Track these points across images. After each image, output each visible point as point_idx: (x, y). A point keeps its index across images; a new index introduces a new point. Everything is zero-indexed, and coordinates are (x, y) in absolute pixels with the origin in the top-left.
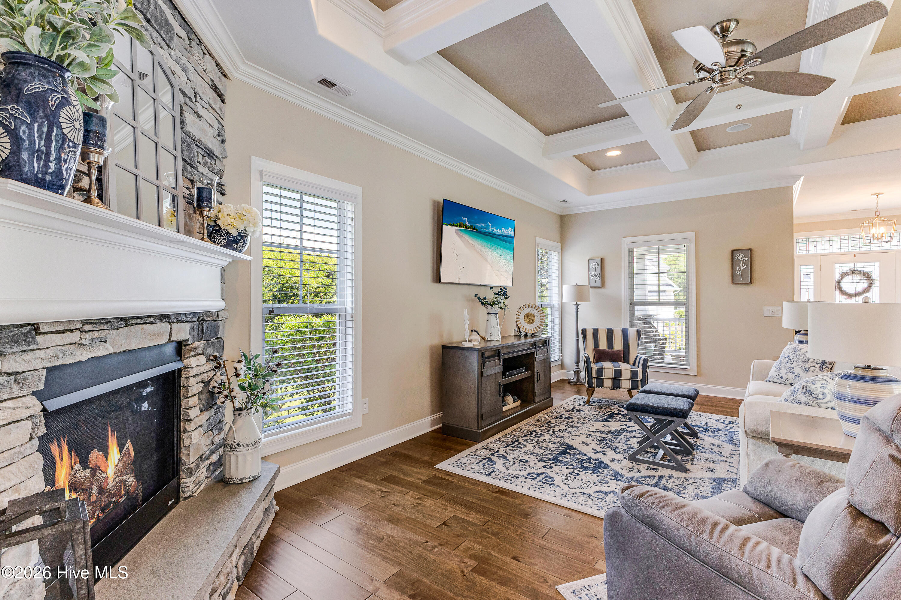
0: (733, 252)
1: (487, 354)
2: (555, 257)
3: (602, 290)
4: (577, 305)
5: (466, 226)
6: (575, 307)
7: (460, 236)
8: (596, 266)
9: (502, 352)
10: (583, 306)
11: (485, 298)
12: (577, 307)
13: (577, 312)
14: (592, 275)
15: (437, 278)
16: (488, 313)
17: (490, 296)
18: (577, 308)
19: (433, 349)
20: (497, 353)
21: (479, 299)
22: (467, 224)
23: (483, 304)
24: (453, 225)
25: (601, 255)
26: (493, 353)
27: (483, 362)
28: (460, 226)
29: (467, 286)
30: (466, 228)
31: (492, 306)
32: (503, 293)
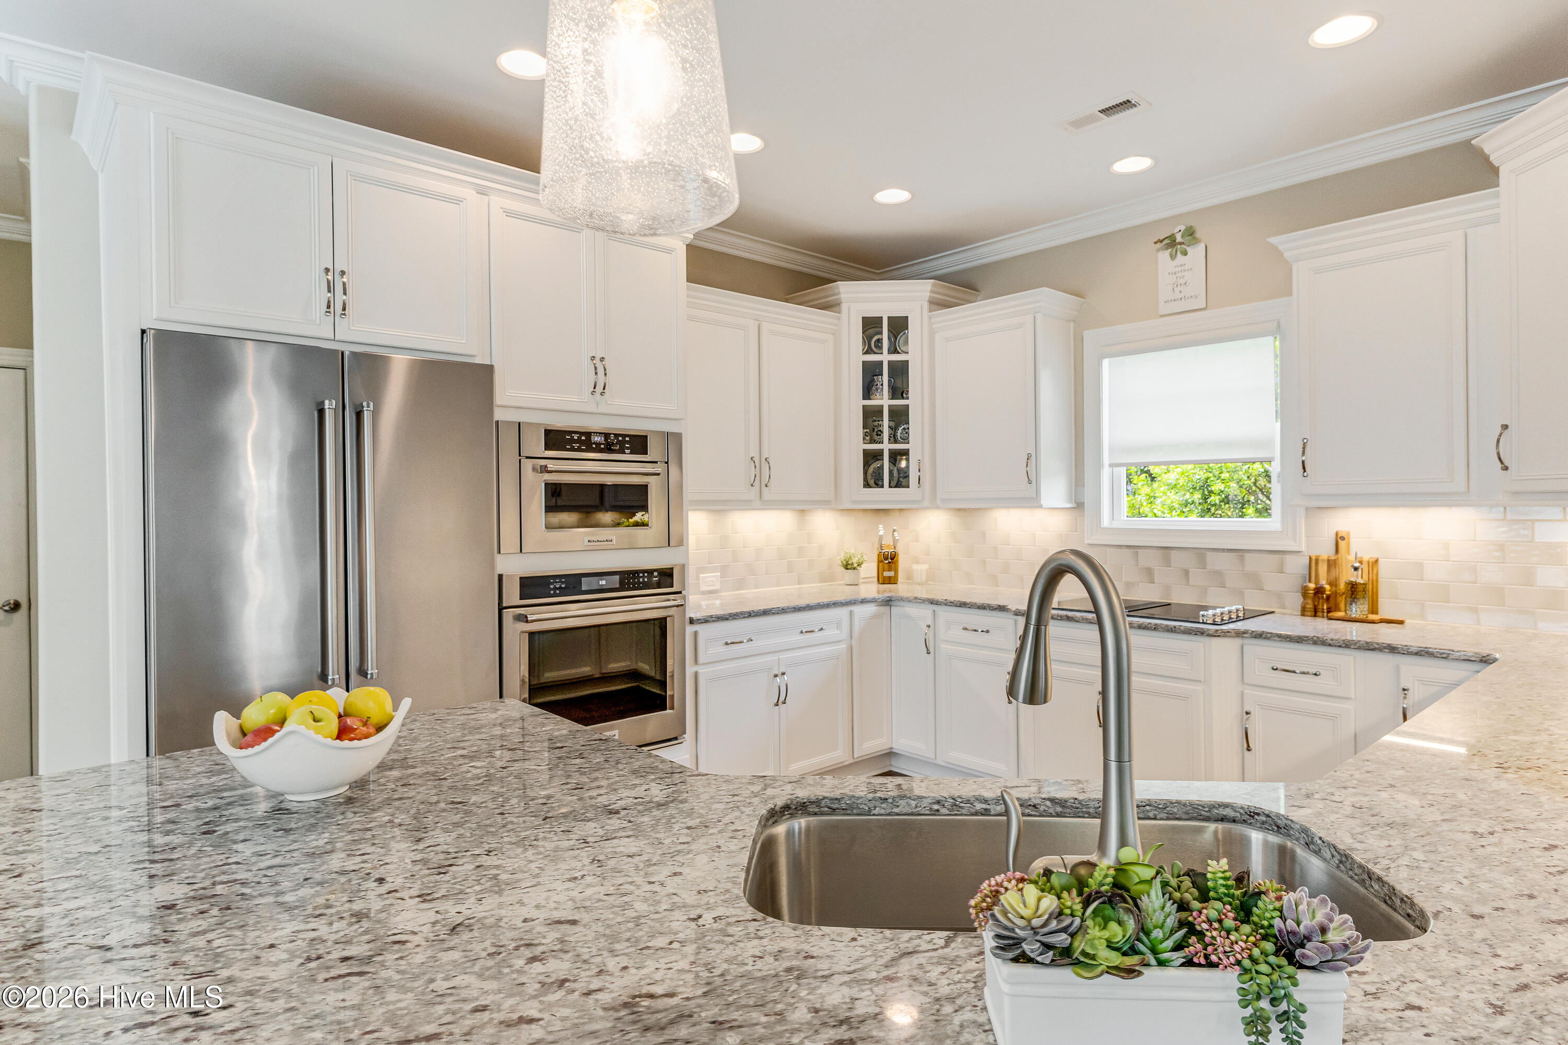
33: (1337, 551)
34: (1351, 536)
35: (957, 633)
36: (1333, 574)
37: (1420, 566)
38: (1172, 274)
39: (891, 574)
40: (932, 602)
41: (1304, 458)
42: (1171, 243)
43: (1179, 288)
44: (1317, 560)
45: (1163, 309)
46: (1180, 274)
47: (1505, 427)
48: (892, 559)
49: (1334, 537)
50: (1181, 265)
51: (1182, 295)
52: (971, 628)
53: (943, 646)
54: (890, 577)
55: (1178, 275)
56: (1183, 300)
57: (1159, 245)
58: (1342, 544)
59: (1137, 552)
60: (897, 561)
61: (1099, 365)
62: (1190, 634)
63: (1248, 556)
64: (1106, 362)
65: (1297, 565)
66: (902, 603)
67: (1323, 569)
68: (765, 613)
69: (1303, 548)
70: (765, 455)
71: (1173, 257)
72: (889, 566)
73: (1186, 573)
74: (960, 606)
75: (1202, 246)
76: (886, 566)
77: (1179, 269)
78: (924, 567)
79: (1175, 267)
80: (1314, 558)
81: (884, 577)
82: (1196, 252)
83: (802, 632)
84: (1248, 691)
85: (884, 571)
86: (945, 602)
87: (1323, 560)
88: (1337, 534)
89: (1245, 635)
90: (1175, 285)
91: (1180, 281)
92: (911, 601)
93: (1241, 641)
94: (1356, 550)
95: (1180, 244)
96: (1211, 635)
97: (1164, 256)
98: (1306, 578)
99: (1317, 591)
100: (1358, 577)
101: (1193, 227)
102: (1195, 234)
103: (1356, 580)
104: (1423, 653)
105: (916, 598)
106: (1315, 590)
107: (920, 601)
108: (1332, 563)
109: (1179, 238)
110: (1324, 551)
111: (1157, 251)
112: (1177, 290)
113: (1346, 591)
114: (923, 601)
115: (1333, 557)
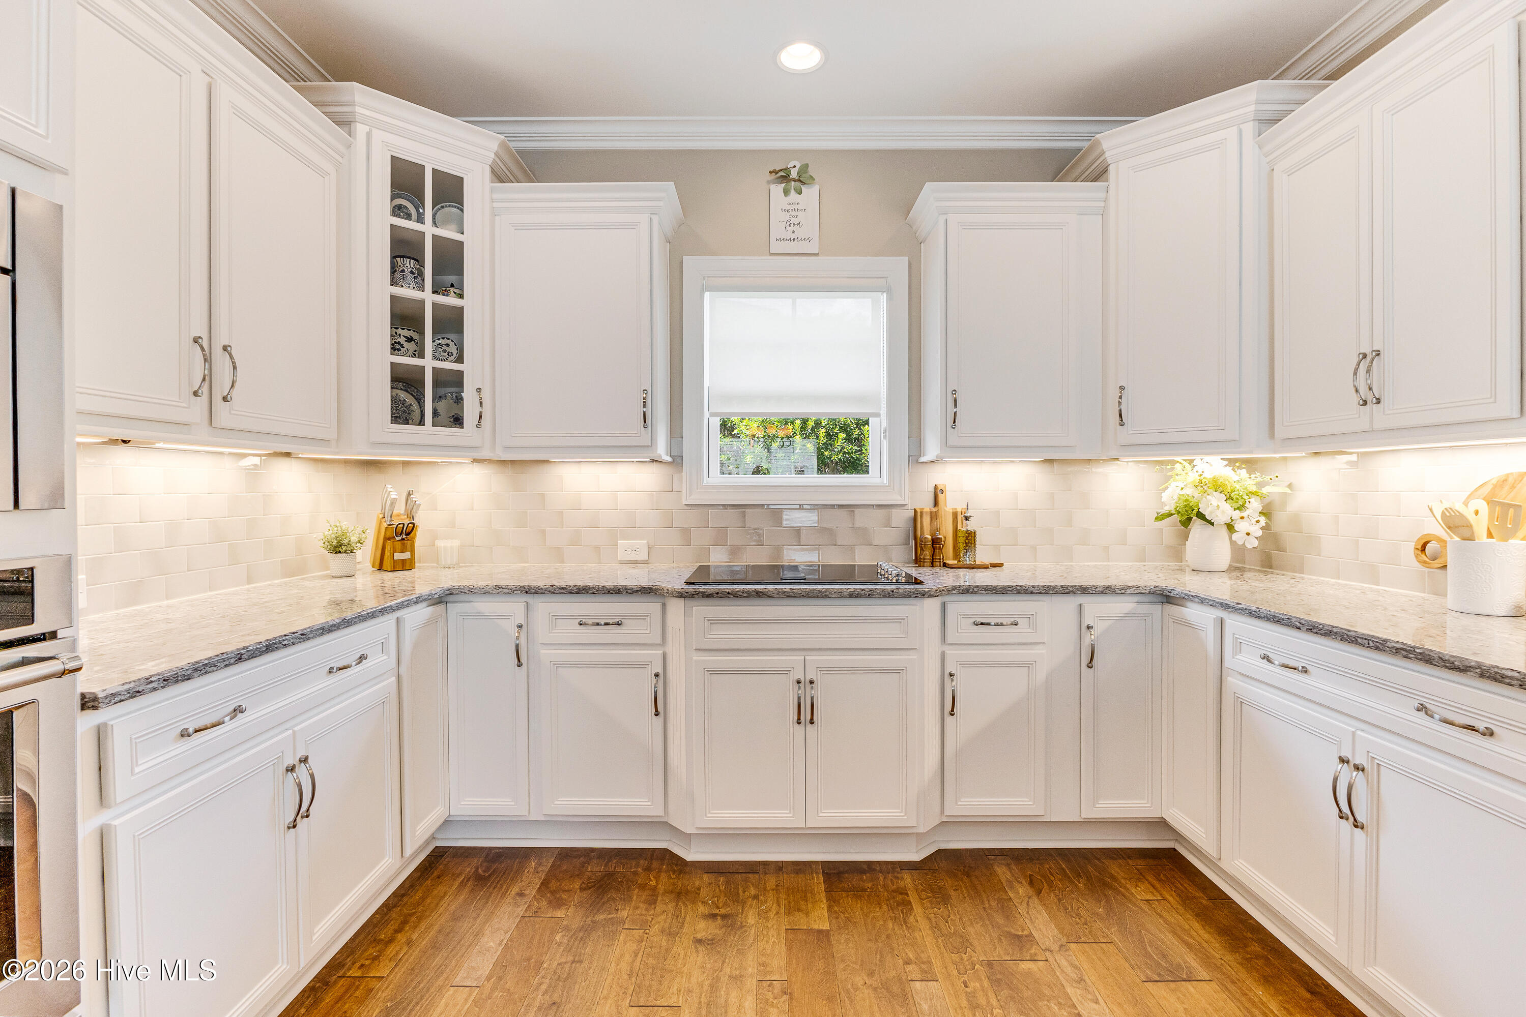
33: (936, 503)
34: (947, 489)
35: (569, 631)
36: (935, 526)
37: (997, 513)
38: (785, 210)
39: (406, 555)
40: (528, 591)
41: (955, 410)
42: (783, 177)
43: (792, 228)
44: (921, 513)
45: (776, 247)
46: (793, 213)
47: (1122, 388)
48: (408, 534)
49: (933, 489)
50: (795, 204)
51: (795, 236)
52: (590, 622)
53: (544, 652)
54: (404, 561)
55: (791, 213)
56: (796, 240)
57: (774, 176)
58: (941, 496)
59: (744, 512)
60: (414, 537)
61: (702, 298)
62: (910, 597)
63: (857, 511)
64: (707, 295)
65: (901, 518)
66: (462, 597)
67: (926, 520)
68: (270, 647)
69: (907, 502)
70: (221, 339)
71: (786, 192)
72: (403, 544)
73: (799, 531)
74: (577, 593)
75: (816, 188)
76: (398, 545)
77: (793, 207)
78: (456, 543)
79: (788, 204)
80: (919, 511)
81: (395, 561)
82: (810, 193)
83: (330, 671)
84: (949, 652)
85: (394, 552)
86: (552, 589)
87: (927, 512)
88: (936, 487)
89: (954, 592)
90: (788, 224)
91: (793, 220)
92: (488, 593)
93: (947, 598)
94: (951, 503)
95: (794, 180)
96: (930, 596)
97: (777, 190)
98: (911, 529)
99: (935, 542)
100: (971, 526)
101: (807, 165)
102: (812, 171)
103: (970, 529)
104: (1108, 590)
105: (498, 587)
106: (933, 540)
107: (506, 591)
108: (934, 516)
109: (794, 174)
110: (926, 504)
111: (769, 182)
112: (790, 229)
113: (961, 540)
114: (512, 591)
115: (934, 510)
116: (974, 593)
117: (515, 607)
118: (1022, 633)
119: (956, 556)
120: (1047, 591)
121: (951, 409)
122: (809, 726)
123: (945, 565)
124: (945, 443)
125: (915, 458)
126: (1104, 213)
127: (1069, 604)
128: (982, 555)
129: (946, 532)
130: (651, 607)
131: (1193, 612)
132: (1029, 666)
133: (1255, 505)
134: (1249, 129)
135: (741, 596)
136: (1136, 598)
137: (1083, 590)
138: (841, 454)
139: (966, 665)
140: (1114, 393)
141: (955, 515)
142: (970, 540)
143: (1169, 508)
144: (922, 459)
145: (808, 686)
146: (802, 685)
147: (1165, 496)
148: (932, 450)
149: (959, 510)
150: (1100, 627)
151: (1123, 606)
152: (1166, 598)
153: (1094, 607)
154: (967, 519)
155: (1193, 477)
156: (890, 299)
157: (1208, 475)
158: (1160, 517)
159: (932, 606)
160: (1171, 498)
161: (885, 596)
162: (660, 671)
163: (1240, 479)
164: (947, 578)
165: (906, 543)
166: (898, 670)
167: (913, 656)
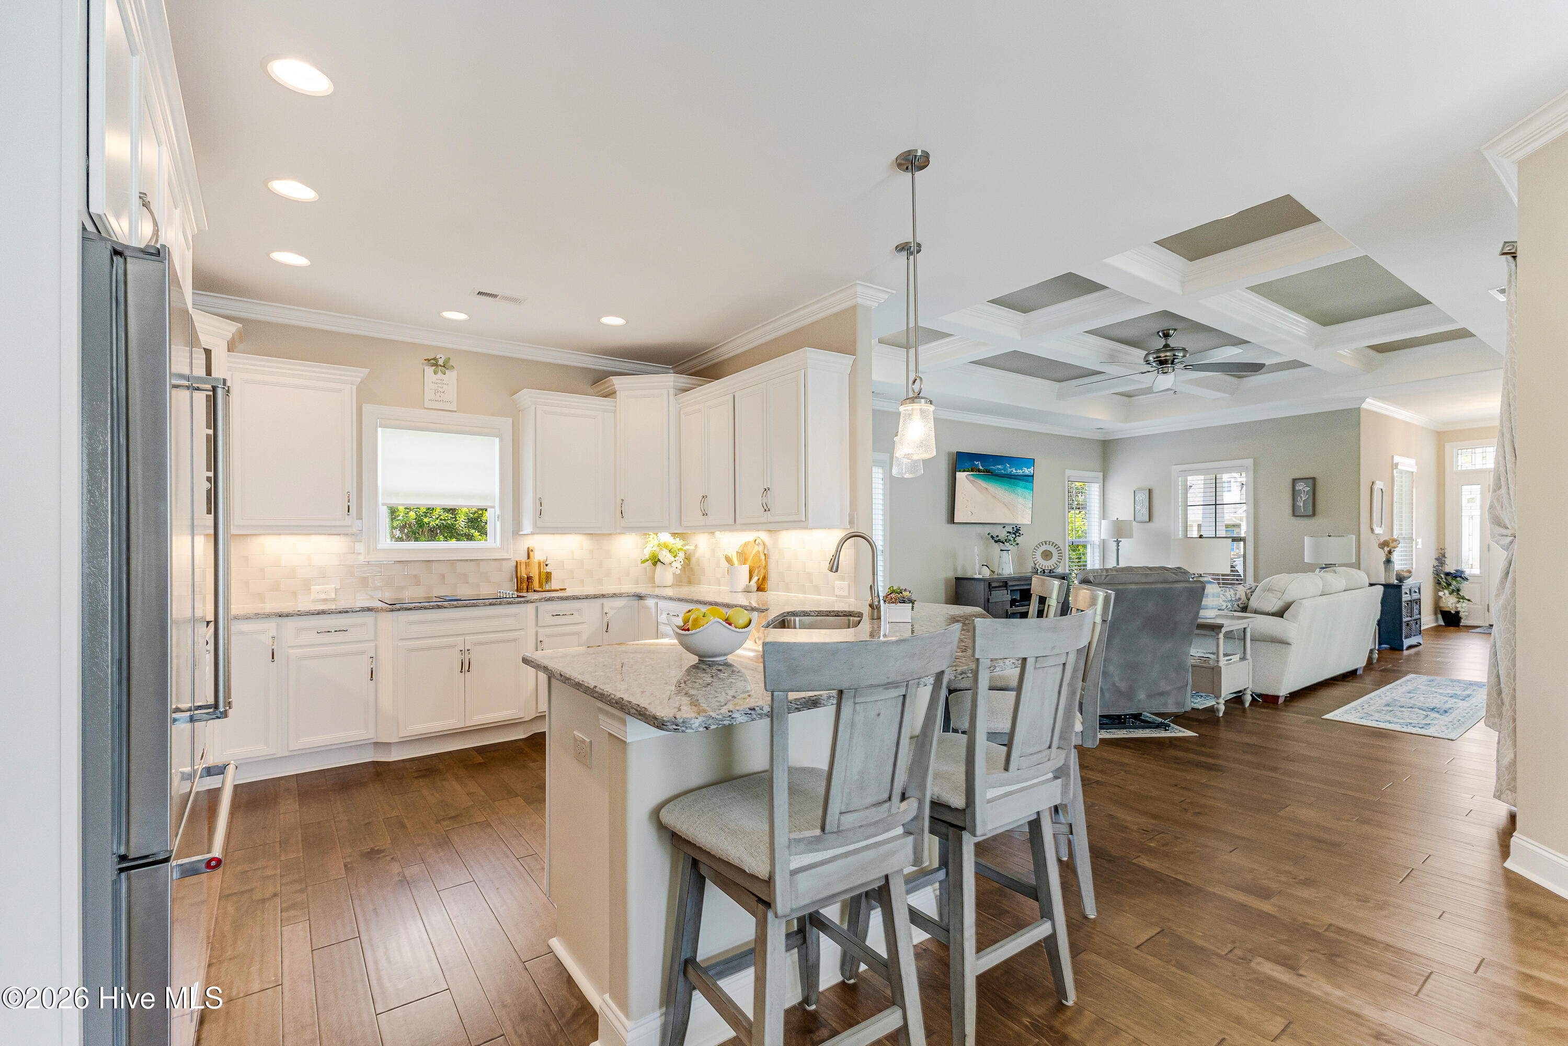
0: (1294, 481)
1: (994, 585)
2: (1094, 490)
3: (1150, 524)
4: (1118, 542)
5: (979, 471)
6: (1115, 544)
7: (972, 482)
8: (1143, 497)
9: (1010, 583)
10: (1124, 542)
11: (997, 536)
12: (1118, 544)
13: (1118, 550)
14: (1138, 508)
15: (951, 519)
16: (1001, 550)
17: (1003, 534)
18: (1118, 546)
19: (947, 581)
20: (1005, 584)
21: (992, 537)
22: (981, 468)
23: (996, 542)
24: (964, 471)
25: (1148, 485)
26: (1001, 584)
27: (990, 591)
28: (972, 471)
29: (981, 525)
30: (979, 472)
31: (1004, 543)
32: (1017, 531)
33: (529, 558)
34: (535, 549)
35: (308, 639)
36: (528, 570)
37: (565, 564)
38: (435, 383)
40: (280, 615)
41: (541, 508)
42: (434, 363)
45: (428, 405)
46: (440, 385)
47: (622, 500)
49: (526, 549)
50: (441, 380)
51: (441, 399)
53: (292, 651)
55: (438, 385)
56: (442, 402)
57: (427, 361)
58: (531, 554)
61: (376, 431)
62: (520, 604)
63: (481, 563)
64: (379, 429)
65: (509, 566)
67: (523, 567)
69: (512, 557)
71: (435, 373)
73: (443, 576)
75: (455, 373)
77: (439, 382)
79: (437, 379)
80: (519, 562)
82: (451, 376)
84: (540, 630)
86: (299, 613)
87: (523, 562)
88: (528, 548)
89: (541, 601)
90: (436, 392)
91: (440, 389)
92: (250, 618)
93: (538, 604)
94: (537, 557)
95: (441, 366)
96: (532, 602)
97: (429, 370)
98: (514, 573)
99: (529, 579)
100: (548, 569)
101: (449, 358)
102: (451, 363)
103: (548, 571)
104: (614, 596)
105: (257, 614)
106: (528, 578)
107: (264, 616)
108: (527, 564)
109: (441, 362)
110: (523, 558)
111: (423, 364)
112: (438, 395)
113: (543, 577)
114: (268, 616)
115: (528, 561)
116: (552, 600)
117: (270, 626)
118: (576, 618)
119: (541, 585)
120: (587, 597)
121: (539, 508)
122: (467, 673)
123: (534, 591)
124: (535, 525)
125: (517, 532)
126: (615, 412)
127: (598, 602)
128: (554, 584)
129: (535, 574)
130: (368, 618)
131: (650, 603)
132: (578, 634)
133: (681, 555)
134: (672, 392)
135: (429, 609)
136: (628, 598)
137: (603, 596)
138: (438, 521)
139: (548, 636)
140: (619, 502)
141: (540, 564)
142: (548, 576)
143: (647, 557)
144: (521, 533)
145: (467, 652)
146: (463, 652)
147: (645, 551)
148: (527, 527)
149: (542, 561)
150: (611, 613)
151: (620, 603)
152: (640, 597)
153: (609, 604)
154: (547, 565)
155: (656, 542)
156: (501, 441)
157: (662, 541)
158: (643, 562)
159: (531, 607)
160: (647, 553)
161: (508, 604)
162: (373, 655)
163: (677, 543)
164: (536, 596)
165: (512, 580)
166: (515, 640)
167: (522, 633)
